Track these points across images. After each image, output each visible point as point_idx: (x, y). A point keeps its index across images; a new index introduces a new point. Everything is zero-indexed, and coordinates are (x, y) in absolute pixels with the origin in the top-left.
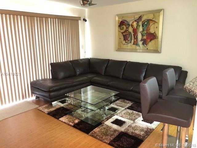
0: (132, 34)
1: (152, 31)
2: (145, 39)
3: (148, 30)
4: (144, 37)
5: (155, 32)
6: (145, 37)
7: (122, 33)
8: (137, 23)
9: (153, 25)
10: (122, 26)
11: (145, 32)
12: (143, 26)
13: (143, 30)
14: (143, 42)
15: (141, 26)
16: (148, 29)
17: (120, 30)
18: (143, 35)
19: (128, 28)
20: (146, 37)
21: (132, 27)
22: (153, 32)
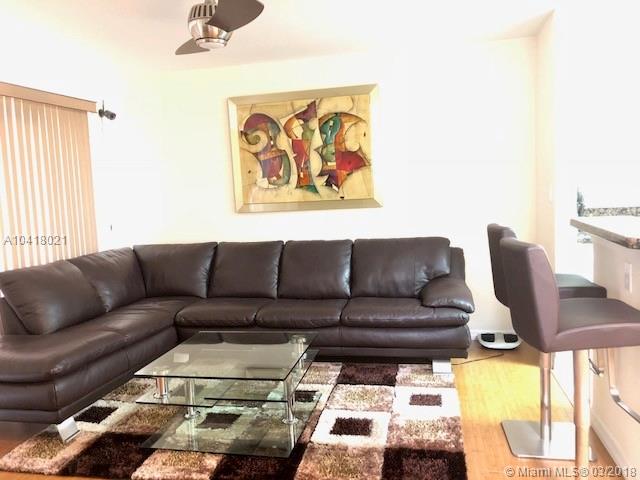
0: (291, 156)
1: (351, 145)
2: (334, 170)
3: (340, 144)
4: (329, 164)
5: (360, 148)
6: (332, 165)
7: (256, 155)
8: (302, 122)
9: (353, 128)
10: (254, 135)
11: (332, 149)
12: (322, 132)
13: (325, 144)
14: (326, 178)
15: (317, 132)
16: (340, 141)
17: (246, 146)
18: (324, 159)
19: (275, 138)
20: (335, 164)
21: (289, 137)
22: (355, 148)
